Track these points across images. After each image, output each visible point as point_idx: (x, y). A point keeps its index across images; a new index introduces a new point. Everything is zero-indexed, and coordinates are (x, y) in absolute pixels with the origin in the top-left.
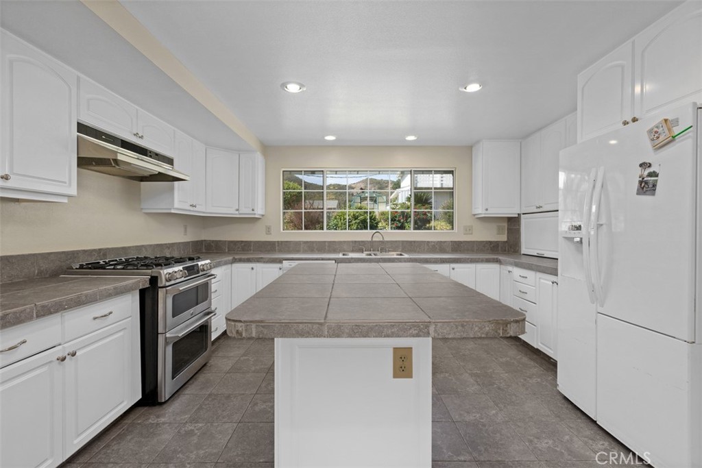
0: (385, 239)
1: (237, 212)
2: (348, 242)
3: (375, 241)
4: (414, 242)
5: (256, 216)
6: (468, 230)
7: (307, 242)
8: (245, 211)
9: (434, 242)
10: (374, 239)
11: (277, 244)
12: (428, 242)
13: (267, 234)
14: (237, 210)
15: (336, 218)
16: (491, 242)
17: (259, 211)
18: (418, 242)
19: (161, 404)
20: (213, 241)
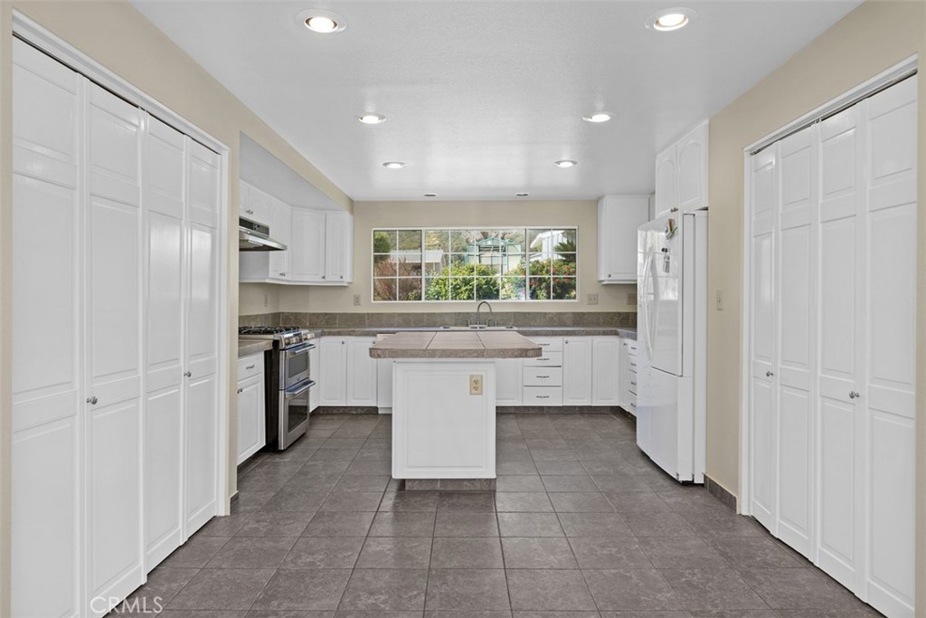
0: (493, 311)
1: (323, 280)
2: (451, 313)
3: (483, 313)
4: (529, 313)
5: (345, 284)
6: (593, 299)
7: (403, 314)
8: (332, 279)
9: (552, 313)
10: (480, 311)
11: (366, 317)
12: (545, 313)
13: (355, 305)
14: (324, 277)
15: (437, 283)
16: (619, 314)
17: (347, 279)
18: (532, 313)
19: (281, 452)
20: (292, 314)
